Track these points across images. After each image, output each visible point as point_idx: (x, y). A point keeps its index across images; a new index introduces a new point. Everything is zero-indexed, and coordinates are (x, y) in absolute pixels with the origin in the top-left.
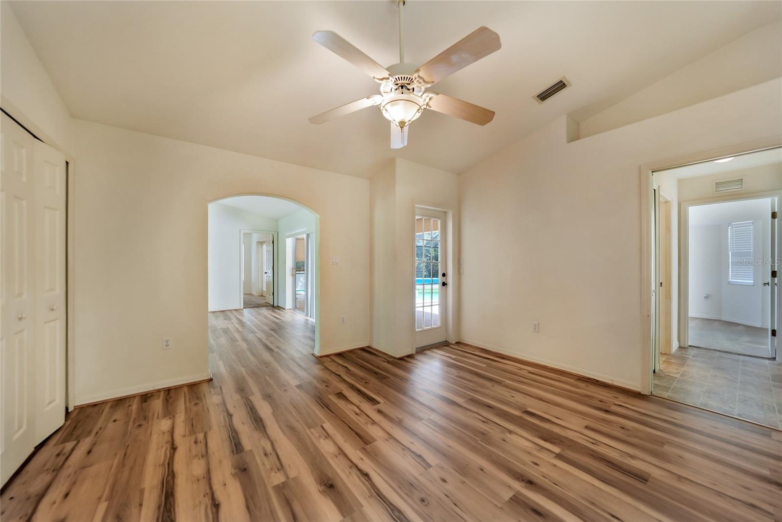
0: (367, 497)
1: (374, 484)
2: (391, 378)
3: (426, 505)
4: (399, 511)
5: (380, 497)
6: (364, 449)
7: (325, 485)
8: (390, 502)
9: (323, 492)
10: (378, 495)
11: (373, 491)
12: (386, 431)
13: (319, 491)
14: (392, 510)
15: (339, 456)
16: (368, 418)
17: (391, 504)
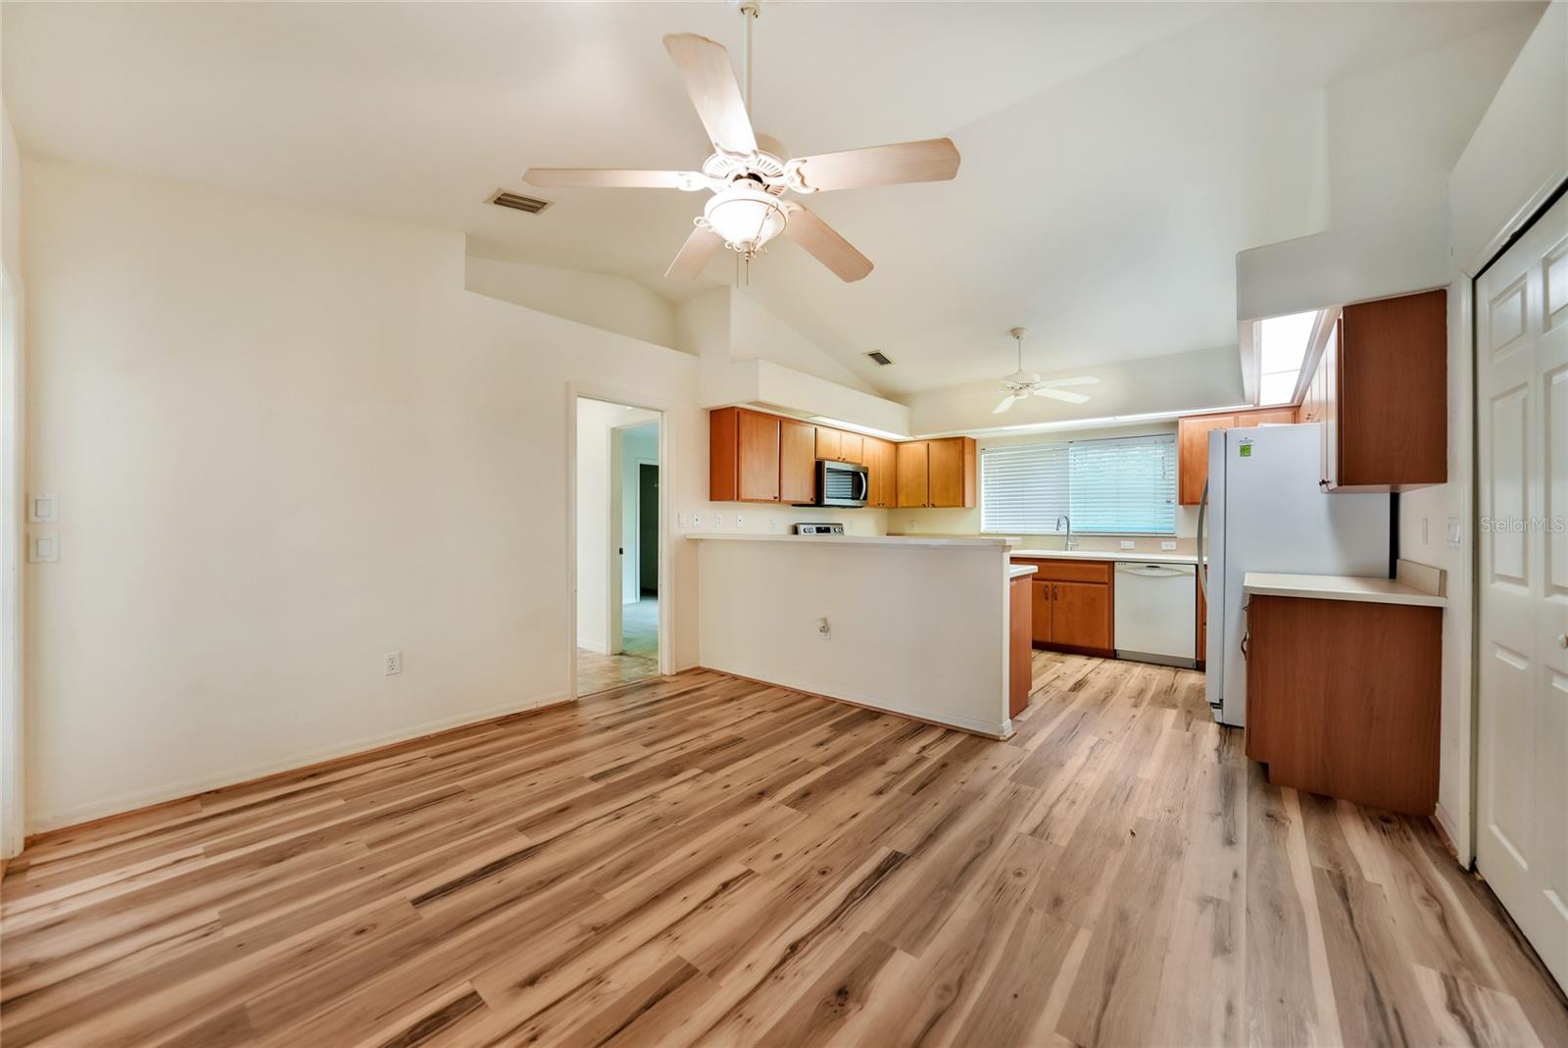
0: (842, 934)
1: (814, 931)
2: (248, 1004)
3: (831, 870)
4: (854, 891)
5: (836, 918)
6: (711, 974)
7: (842, 1005)
8: (842, 904)
9: (862, 1001)
10: (834, 920)
11: (827, 930)
12: (640, 947)
13: (861, 1009)
14: (854, 900)
15: (746, 1016)
16: (565, 1001)
17: (844, 902)
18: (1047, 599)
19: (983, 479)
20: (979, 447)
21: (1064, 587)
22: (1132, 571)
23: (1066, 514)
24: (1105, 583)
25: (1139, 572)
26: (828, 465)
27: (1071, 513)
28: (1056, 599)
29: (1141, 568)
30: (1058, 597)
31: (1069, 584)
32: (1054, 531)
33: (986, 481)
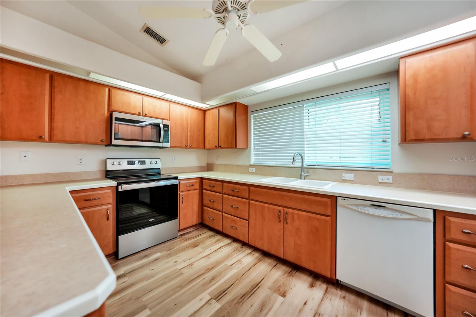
18: (280, 222)
19: (252, 130)
20: (250, 110)
21: (293, 214)
22: (356, 208)
23: (300, 152)
24: (328, 216)
25: (362, 209)
26: (115, 115)
27: (306, 152)
28: (287, 223)
29: (365, 206)
30: (289, 221)
31: (297, 212)
32: (290, 164)
33: (254, 132)
